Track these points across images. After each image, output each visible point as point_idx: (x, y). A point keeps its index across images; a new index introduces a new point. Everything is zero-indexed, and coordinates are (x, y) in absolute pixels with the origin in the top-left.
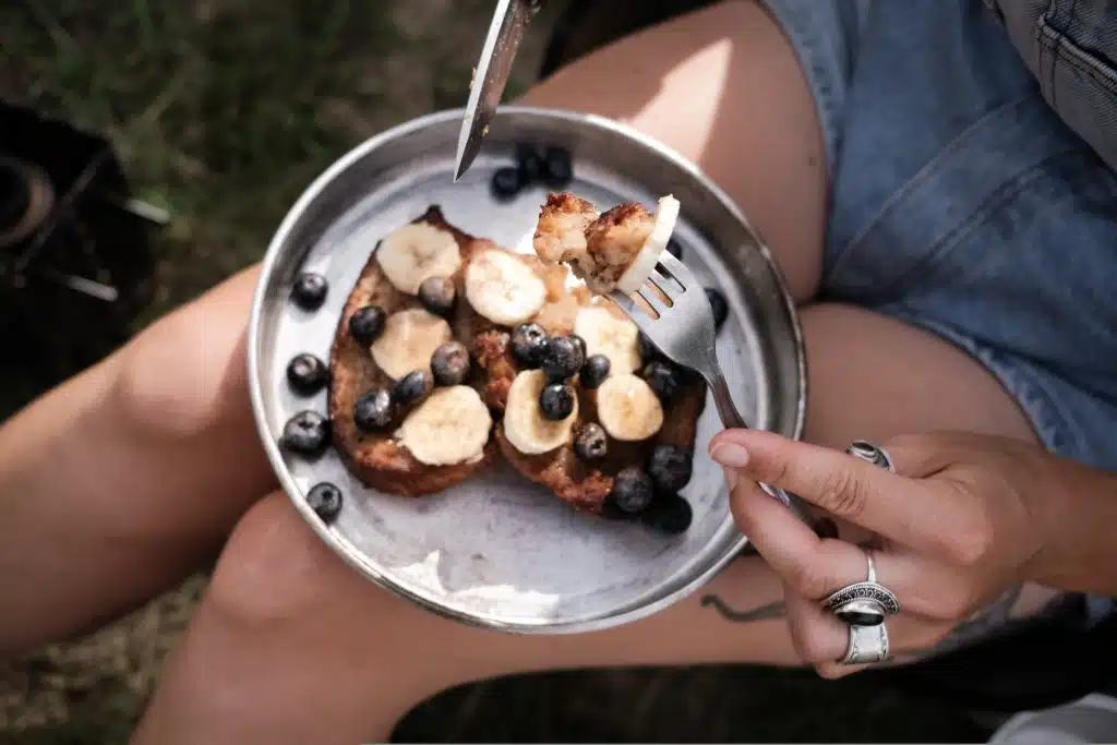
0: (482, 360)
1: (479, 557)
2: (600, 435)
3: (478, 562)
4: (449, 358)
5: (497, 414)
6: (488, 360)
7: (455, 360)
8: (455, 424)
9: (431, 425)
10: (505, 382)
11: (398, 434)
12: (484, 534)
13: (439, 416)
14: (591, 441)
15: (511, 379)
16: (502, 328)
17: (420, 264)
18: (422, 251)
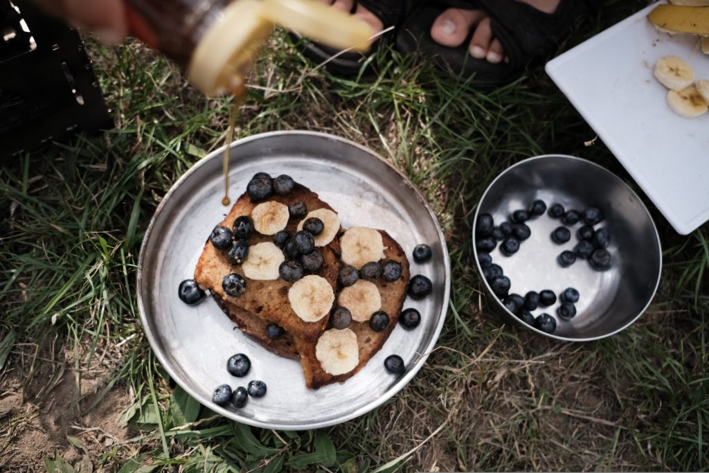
2: (293, 206)
10: (331, 247)
17: (340, 346)
18: (336, 354)
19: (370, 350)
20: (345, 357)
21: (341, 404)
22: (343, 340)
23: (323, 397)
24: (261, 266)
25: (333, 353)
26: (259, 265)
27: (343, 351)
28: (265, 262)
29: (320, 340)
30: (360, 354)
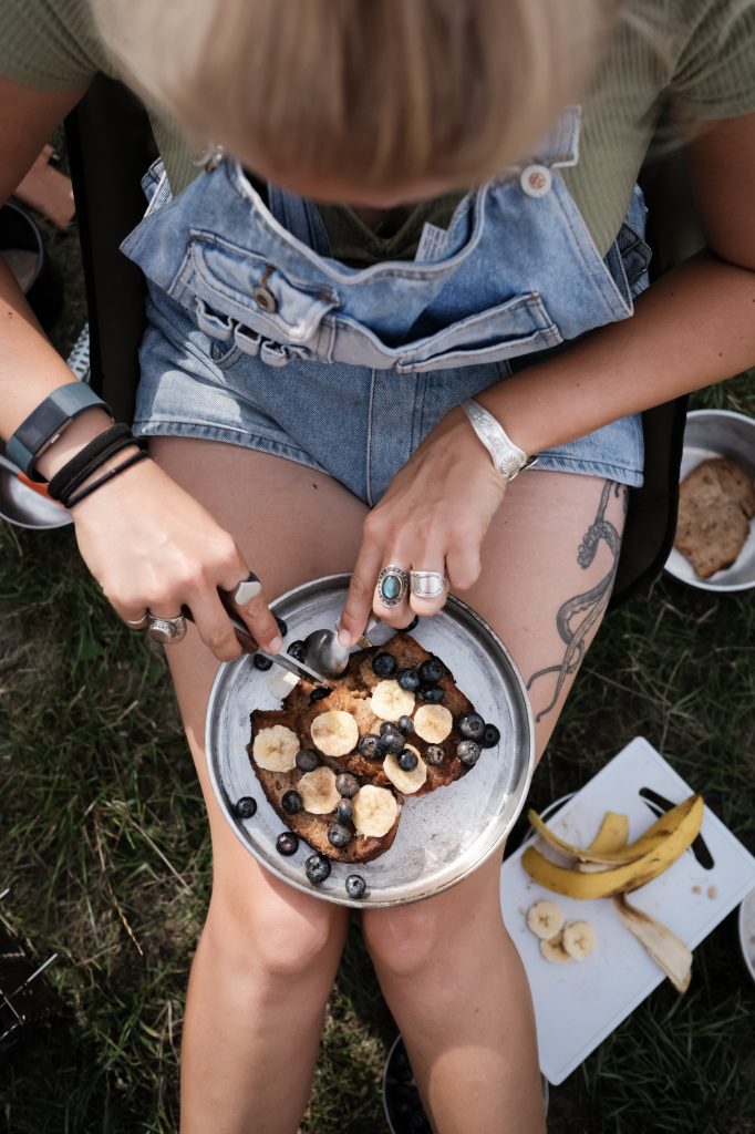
0: (360, 774)
1: (434, 836)
2: (436, 749)
3: (436, 838)
4: (346, 785)
5: (390, 787)
6: (363, 772)
7: (349, 783)
8: (377, 808)
9: (369, 818)
10: (381, 773)
11: (358, 834)
12: (425, 825)
13: (368, 811)
14: (436, 757)
15: (382, 769)
16: (353, 752)
17: (281, 752)
18: (275, 746)
19: (269, 784)
20: (268, 755)
21: (228, 740)
22: (285, 758)
23: (242, 724)
24: (388, 696)
25: (276, 744)
26: (391, 695)
27: (275, 754)
28: (391, 701)
29: (294, 734)
30: (268, 772)
